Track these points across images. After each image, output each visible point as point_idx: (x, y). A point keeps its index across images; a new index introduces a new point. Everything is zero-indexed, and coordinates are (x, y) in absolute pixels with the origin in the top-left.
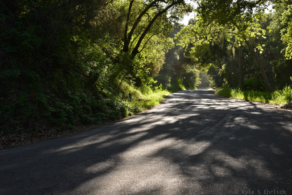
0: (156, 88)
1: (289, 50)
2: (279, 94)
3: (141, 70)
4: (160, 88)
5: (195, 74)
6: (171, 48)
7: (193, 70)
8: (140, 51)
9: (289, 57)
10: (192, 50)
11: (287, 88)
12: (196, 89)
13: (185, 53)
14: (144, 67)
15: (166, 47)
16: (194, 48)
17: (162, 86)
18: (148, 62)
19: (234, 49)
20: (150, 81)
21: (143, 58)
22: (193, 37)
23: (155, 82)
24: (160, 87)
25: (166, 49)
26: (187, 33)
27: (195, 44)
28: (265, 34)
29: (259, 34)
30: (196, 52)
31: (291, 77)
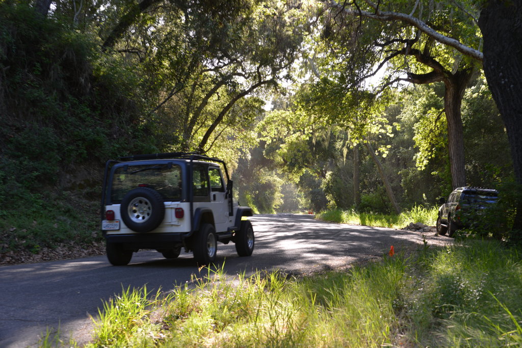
1: (422, 158)
2: (407, 217)
5: (275, 186)
7: (271, 179)
8: (207, 151)
9: (421, 167)
10: (281, 148)
11: (417, 210)
13: (266, 151)
16: (284, 145)
19: (347, 150)
22: (283, 128)
26: (275, 122)
27: (287, 139)
28: (391, 131)
29: (383, 131)
30: (288, 151)
31: (424, 195)
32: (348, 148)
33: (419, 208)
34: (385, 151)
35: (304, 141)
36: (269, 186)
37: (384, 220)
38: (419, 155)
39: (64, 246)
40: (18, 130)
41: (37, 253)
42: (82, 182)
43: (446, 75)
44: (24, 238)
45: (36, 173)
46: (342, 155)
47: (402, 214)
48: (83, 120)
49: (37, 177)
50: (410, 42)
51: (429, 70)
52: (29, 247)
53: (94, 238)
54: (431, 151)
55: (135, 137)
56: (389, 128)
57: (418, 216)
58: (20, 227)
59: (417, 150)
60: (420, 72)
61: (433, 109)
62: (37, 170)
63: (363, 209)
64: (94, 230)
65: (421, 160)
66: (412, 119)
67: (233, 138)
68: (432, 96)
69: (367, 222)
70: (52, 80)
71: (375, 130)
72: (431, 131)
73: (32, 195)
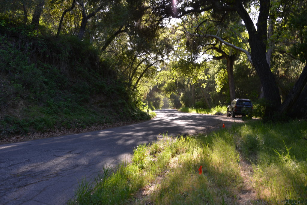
2: (214, 110)
7: (159, 96)
8: (137, 87)
9: (218, 91)
10: (165, 85)
15: (152, 85)
22: (166, 78)
26: (162, 75)
27: (167, 82)
28: (206, 78)
29: (203, 78)
30: (168, 86)
31: (220, 101)
32: (190, 84)
33: (218, 106)
34: (204, 85)
35: (173, 82)
36: (159, 99)
37: (205, 111)
38: (217, 86)
39: (94, 125)
40: (74, 83)
41: (85, 128)
42: (98, 101)
43: (227, 57)
44: (80, 123)
45: (82, 99)
46: (188, 87)
47: (212, 109)
48: (97, 78)
49: (82, 100)
50: (214, 45)
51: (221, 55)
52: (82, 126)
53: (104, 122)
54: (222, 85)
55: (116, 84)
56: (206, 77)
57: (218, 109)
58: (78, 119)
59: (217, 85)
60: (217, 56)
61: (222, 69)
62: (82, 98)
63: (197, 107)
64: (104, 119)
65: (218, 89)
66: (214, 73)
67: (147, 82)
68: (221, 64)
69: (199, 112)
70: (85, 64)
71: (200, 77)
72: (222, 77)
73: (81, 107)
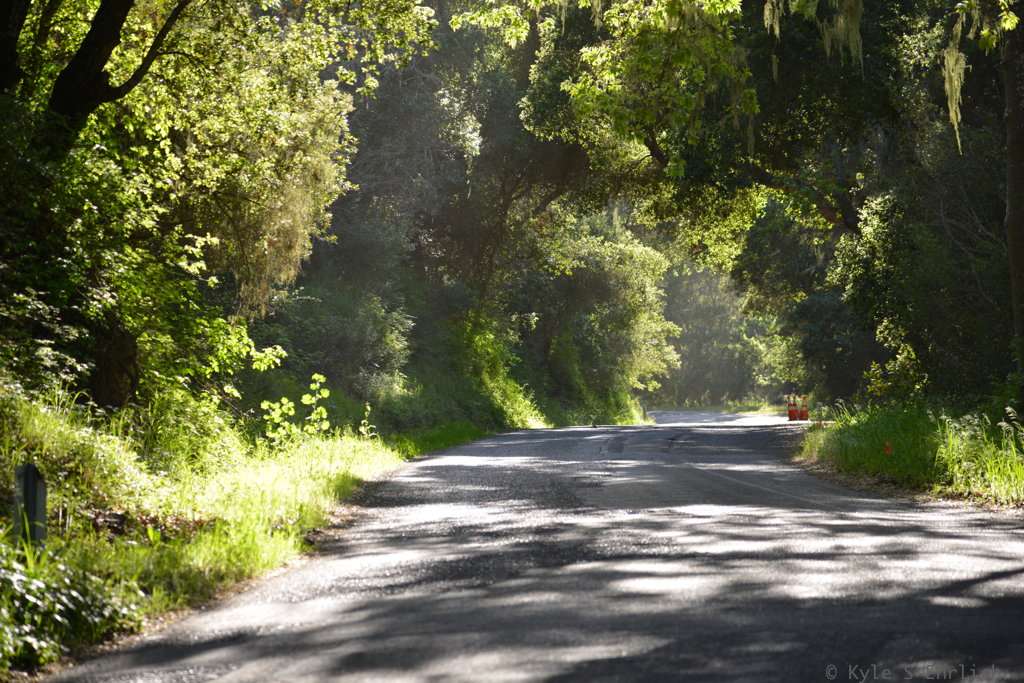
0: (278, 410)
3: (134, 255)
4: (309, 409)
5: (626, 285)
6: (400, 52)
7: (607, 250)
8: (128, 86)
10: (586, 67)
12: (637, 419)
13: (530, 99)
14: (165, 223)
15: (358, 47)
16: (603, 49)
17: (325, 393)
18: (198, 183)
19: (962, 63)
20: (222, 352)
21: (153, 144)
23: (267, 358)
24: (307, 399)
25: (355, 66)
